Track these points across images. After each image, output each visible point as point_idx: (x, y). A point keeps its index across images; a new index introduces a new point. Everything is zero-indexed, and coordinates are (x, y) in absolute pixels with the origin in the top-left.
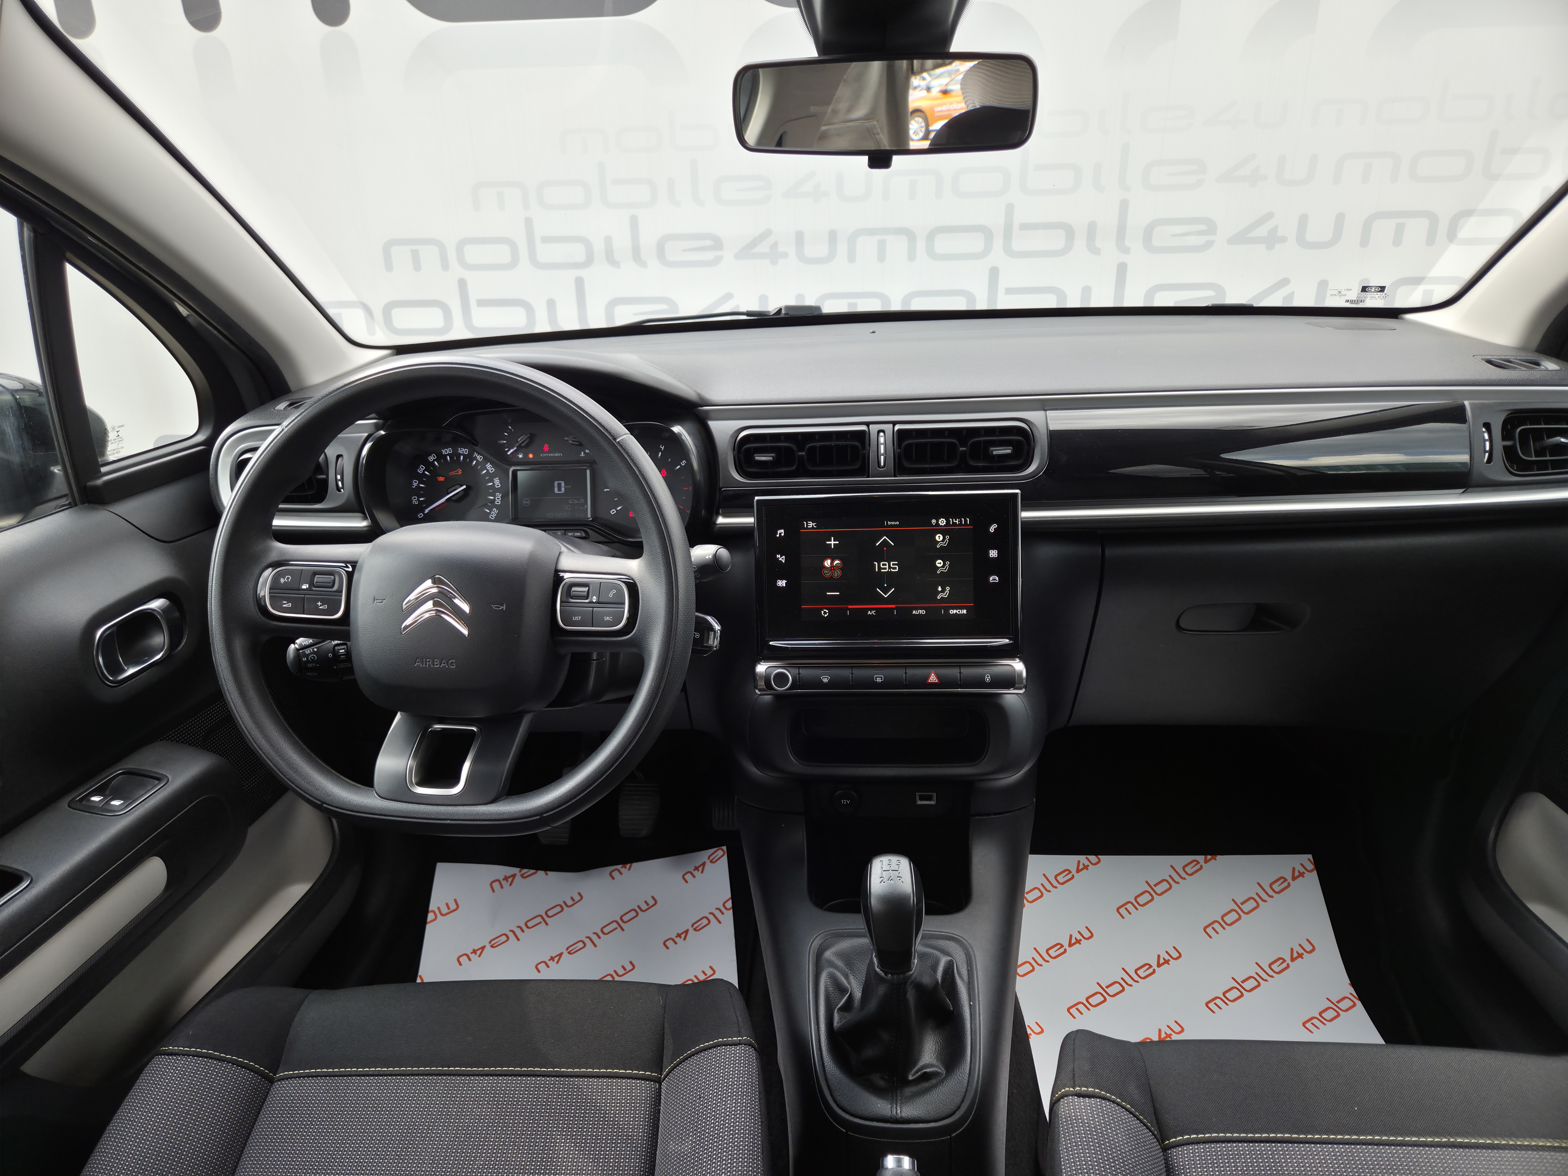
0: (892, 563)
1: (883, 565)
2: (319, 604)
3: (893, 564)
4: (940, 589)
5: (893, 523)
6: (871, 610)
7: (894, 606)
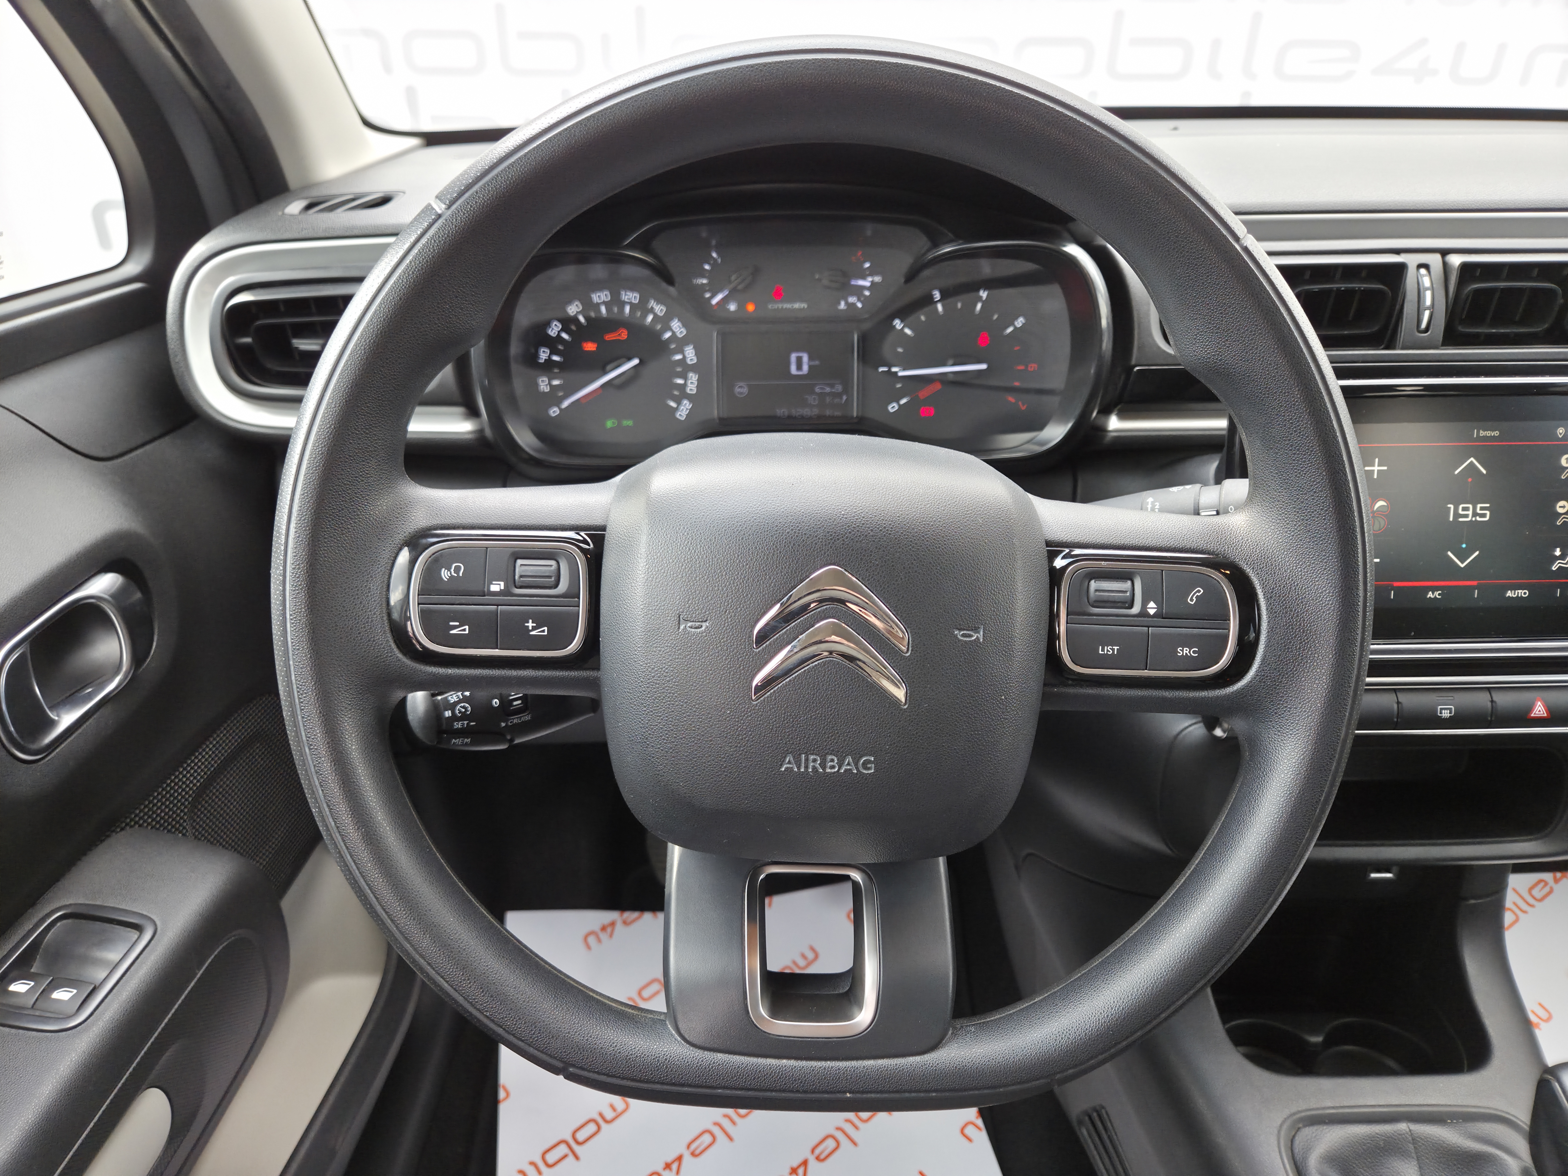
0: (1479, 506)
1: (1464, 509)
2: (530, 624)
3: (1481, 509)
4: (1558, 552)
5: (1488, 433)
6: (1434, 590)
7: (1475, 583)
